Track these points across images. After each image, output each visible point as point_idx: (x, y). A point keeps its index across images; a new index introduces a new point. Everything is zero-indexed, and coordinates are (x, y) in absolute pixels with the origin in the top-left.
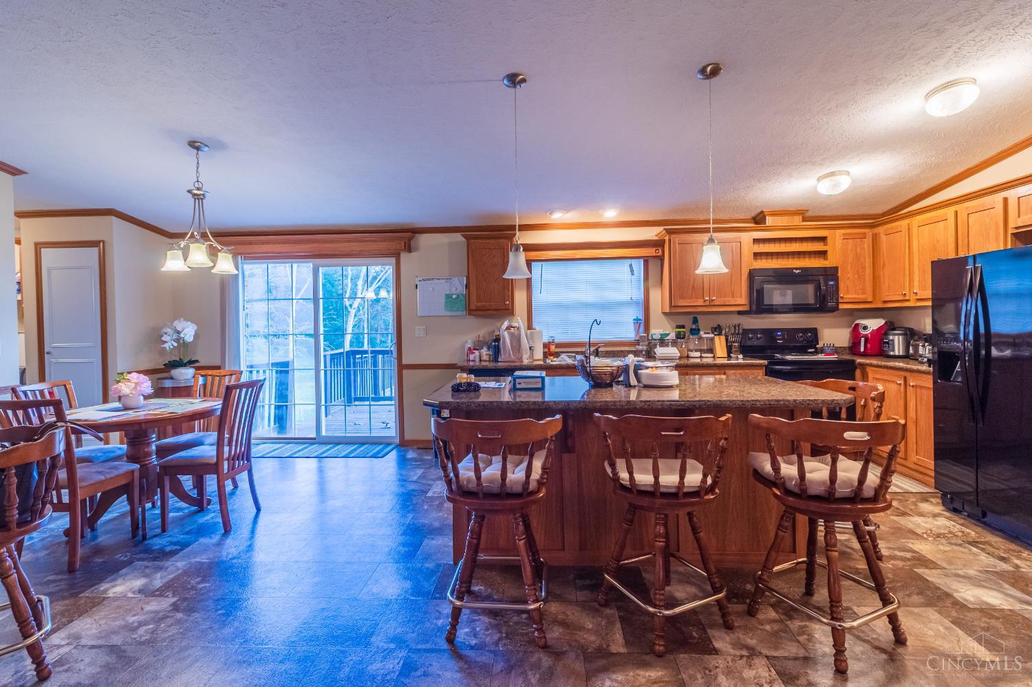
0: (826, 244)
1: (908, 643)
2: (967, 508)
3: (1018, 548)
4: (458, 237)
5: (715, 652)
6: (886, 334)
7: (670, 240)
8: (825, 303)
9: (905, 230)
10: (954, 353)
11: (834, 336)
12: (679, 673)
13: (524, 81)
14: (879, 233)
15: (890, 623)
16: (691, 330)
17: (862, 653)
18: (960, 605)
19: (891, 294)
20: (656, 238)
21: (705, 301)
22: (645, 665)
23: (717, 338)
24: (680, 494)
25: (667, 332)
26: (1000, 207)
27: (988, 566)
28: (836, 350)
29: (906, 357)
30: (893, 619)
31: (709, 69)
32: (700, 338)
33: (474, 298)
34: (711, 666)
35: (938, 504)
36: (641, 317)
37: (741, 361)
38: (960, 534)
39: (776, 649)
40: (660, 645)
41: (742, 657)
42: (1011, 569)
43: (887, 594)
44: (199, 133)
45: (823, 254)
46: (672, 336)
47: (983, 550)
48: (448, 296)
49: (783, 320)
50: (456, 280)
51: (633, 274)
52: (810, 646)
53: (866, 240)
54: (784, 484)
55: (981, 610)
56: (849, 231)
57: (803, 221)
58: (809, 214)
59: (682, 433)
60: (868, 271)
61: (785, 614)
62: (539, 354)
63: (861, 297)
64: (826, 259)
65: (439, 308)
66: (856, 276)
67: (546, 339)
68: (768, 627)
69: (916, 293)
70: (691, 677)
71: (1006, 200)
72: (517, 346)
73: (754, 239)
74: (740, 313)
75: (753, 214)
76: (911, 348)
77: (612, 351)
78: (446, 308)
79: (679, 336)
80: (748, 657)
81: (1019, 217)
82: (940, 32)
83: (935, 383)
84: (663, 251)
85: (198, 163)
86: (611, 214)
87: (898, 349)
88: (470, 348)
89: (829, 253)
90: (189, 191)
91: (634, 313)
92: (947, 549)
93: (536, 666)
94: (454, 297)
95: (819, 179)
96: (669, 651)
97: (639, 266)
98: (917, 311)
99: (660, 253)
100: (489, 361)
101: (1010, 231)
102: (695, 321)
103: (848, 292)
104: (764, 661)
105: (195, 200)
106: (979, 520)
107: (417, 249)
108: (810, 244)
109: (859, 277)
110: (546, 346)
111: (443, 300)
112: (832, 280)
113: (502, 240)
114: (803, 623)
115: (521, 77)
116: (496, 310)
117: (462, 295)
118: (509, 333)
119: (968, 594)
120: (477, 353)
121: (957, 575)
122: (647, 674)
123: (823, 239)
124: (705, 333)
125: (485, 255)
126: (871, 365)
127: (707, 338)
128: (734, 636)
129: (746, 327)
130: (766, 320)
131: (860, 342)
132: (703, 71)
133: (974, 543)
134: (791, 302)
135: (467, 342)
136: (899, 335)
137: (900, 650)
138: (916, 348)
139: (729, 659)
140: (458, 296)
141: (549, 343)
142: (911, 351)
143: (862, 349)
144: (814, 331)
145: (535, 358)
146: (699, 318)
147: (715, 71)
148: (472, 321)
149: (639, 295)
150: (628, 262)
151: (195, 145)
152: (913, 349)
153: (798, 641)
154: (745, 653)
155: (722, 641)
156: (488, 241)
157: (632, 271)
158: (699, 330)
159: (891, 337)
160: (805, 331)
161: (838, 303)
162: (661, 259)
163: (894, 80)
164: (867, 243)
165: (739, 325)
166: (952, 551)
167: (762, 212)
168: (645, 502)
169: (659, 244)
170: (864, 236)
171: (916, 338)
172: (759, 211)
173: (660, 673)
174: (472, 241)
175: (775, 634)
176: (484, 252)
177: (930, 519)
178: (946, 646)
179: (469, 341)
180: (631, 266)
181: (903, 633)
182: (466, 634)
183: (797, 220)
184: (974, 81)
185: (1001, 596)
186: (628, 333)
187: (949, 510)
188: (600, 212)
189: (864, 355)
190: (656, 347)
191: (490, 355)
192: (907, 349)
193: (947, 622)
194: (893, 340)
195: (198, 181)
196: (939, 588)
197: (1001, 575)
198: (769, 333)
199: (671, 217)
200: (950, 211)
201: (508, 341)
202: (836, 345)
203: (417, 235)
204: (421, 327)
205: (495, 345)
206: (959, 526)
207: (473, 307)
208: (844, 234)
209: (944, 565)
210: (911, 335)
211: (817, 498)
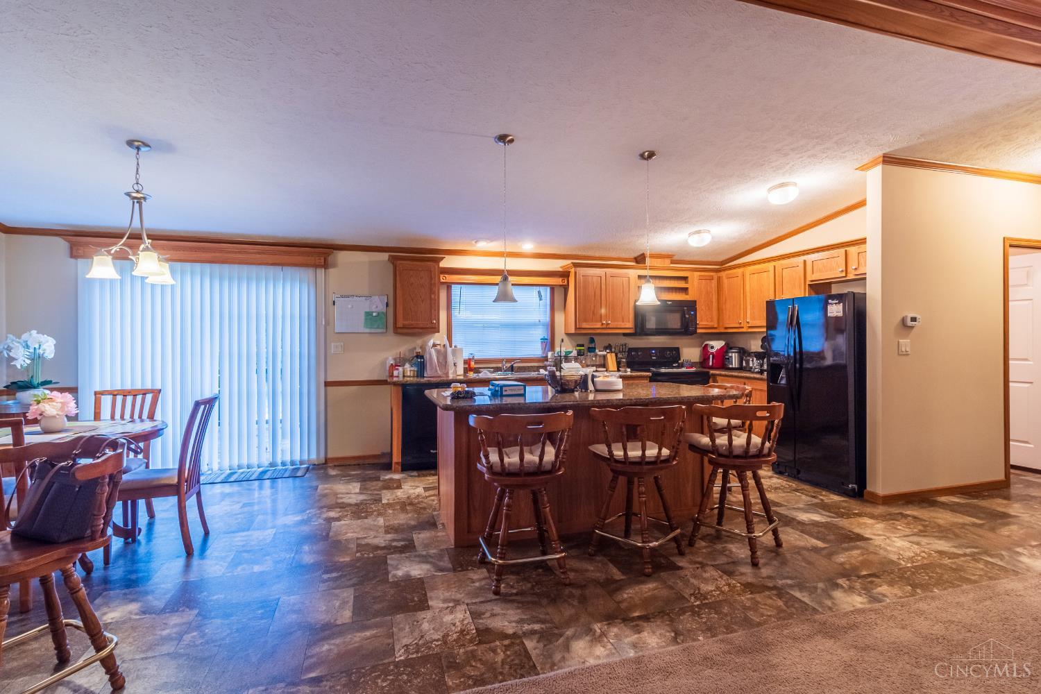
0: (687, 283)
1: (783, 546)
2: (788, 470)
3: (819, 490)
4: (385, 256)
5: (680, 568)
6: (727, 352)
7: (576, 273)
8: (688, 328)
9: (740, 275)
10: (779, 365)
11: (690, 353)
12: (666, 583)
13: (512, 141)
14: (722, 277)
15: (773, 534)
16: (589, 348)
17: (762, 555)
18: (801, 523)
19: (730, 323)
20: (561, 270)
21: (603, 324)
22: (643, 582)
23: (609, 355)
24: (659, 461)
25: (570, 350)
26: (802, 266)
27: (809, 501)
28: (692, 365)
29: (741, 368)
30: (775, 532)
31: (646, 153)
32: (596, 355)
33: (400, 316)
34: (682, 575)
35: (769, 470)
36: (549, 337)
37: (629, 373)
38: (787, 486)
39: (715, 560)
40: (648, 568)
41: (698, 568)
42: (819, 501)
43: (772, 517)
44: (139, 132)
45: (685, 290)
46: (575, 353)
47: (802, 493)
48: (368, 314)
49: (655, 341)
50: (376, 298)
51: (540, 300)
52: (733, 556)
53: (713, 281)
54: (717, 450)
55: (813, 524)
56: (703, 274)
57: (671, 263)
58: (675, 258)
59: (662, 418)
60: (715, 305)
61: (711, 542)
62: (460, 371)
63: (711, 324)
64: (687, 294)
65: (359, 325)
66: (707, 308)
67: (466, 356)
68: (704, 551)
69: (748, 322)
70: (674, 583)
71: (805, 261)
72: (443, 361)
73: (639, 276)
74: (625, 335)
75: (636, 255)
76: (744, 362)
77: (523, 367)
78: (366, 326)
79: (580, 353)
80: (702, 568)
81: (813, 273)
82: (786, 155)
83: (768, 386)
84: (568, 281)
85: (138, 164)
86: (528, 246)
87: (735, 363)
88: (392, 364)
89: (689, 290)
90: (128, 194)
91: (540, 333)
92: (784, 495)
93: (571, 596)
94: (374, 314)
95: (690, 234)
96: (654, 572)
97: (546, 292)
98: (747, 335)
99: (566, 283)
100: (414, 377)
101: (808, 283)
102: (592, 341)
103: (701, 321)
104: (712, 568)
105: (134, 203)
106: (795, 477)
107: (334, 265)
108: (676, 282)
109: (709, 309)
110: (467, 362)
111: (363, 317)
112: (693, 311)
113: (429, 263)
114: (723, 546)
115: (511, 137)
116: (422, 328)
117: (383, 313)
118: (435, 350)
119: (804, 517)
120: (401, 369)
121: (794, 508)
122: (647, 586)
123: (685, 279)
124: (600, 351)
125: (412, 276)
126: (721, 375)
127: (600, 356)
128: (688, 557)
129: (631, 346)
130: (643, 341)
131: (709, 358)
132: (642, 156)
133: (796, 490)
134: (654, 327)
135: (387, 359)
136: (735, 352)
137: (780, 550)
138: (748, 362)
139: (691, 570)
140: (379, 314)
141: (470, 359)
142: (744, 364)
143: (711, 364)
144: (677, 350)
145: (458, 373)
146: (595, 338)
147: (651, 155)
148: (392, 338)
149: (546, 318)
150: (538, 289)
151: (135, 144)
152: (746, 363)
153: (725, 555)
154: (698, 566)
155: (682, 562)
156: (415, 263)
157: (540, 296)
158: (595, 348)
159: (730, 354)
160: (671, 349)
161: (696, 328)
162: (565, 288)
163: (754, 178)
164: (714, 282)
165: (625, 345)
166: (787, 496)
167: (643, 254)
168: (636, 469)
169: (565, 274)
170: (711, 279)
171: (746, 355)
172: (642, 253)
173: (654, 585)
174: (399, 262)
175: (710, 553)
176: (411, 273)
177: (768, 480)
178: (802, 544)
179: (390, 358)
180: (539, 292)
181: (781, 540)
182: (504, 587)
183: (667, 262)
184: (795, 184)
185: (819, 516)
186: (536, 350)
187: (776, 473)
188: (519, 244)
189: (712, 368)
190: (561, 363)
191: (414, 371)
192: (741, 363)
193: (798, 533)
194: (731, 357)
195: (137, 184)
196: (787, 516)
197: (816, 505)
198: (647, 350)
199: (574, 253)
200: (770, 265)
201: (435, 358)
202: (692, 361)
203: (335, 251)
204: (338, 344)
205: (420, 361)
206: (785, 482)
207: (400, 324)
208: (700, 276)
209: (786, 504)
210: (743, 353)
211: (737, 457)
